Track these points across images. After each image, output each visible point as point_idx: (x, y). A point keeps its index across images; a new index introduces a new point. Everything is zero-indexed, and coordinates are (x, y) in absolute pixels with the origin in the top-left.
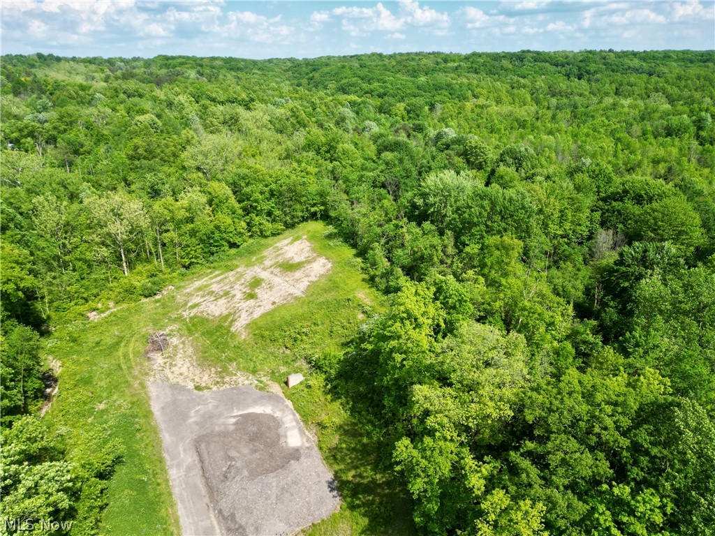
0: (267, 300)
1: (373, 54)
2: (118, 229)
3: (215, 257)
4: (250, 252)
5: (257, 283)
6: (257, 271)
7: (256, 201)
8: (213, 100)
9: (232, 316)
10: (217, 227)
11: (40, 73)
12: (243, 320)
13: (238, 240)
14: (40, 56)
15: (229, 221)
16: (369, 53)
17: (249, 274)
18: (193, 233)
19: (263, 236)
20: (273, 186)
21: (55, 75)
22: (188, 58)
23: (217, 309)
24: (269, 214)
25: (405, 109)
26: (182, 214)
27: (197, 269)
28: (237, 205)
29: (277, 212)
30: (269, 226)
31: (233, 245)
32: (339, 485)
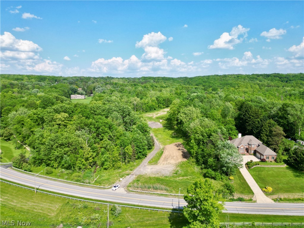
0: (159, 115)
1: (215, 75)
2: (135, 102)
3: (151, 111)
4: (158, 110)
5: (158, 113)
6: (159, 112)
7: (160, 101)
8: (156, 87)
9: (153, 116)
10: (152, 105)
11: (112, 81)
12: (155, 117)
13: (156, 108)
14: (108, 77)
15: (155, 104)
16: (213, 75)
17: (157, 113)
18: (148, 106)
19: (161, 108)
20: (164, 98)
21: (115, 81)
22: (151, 77)
23: (150, 116)
24: (163, 104)
25: (212, 89)
26: (146, 102)
27: (148, 112)
28: (157, 102)
29: (164, 104)
30: (162, 106)
31: (155, 109)
32: (164, 127)
